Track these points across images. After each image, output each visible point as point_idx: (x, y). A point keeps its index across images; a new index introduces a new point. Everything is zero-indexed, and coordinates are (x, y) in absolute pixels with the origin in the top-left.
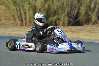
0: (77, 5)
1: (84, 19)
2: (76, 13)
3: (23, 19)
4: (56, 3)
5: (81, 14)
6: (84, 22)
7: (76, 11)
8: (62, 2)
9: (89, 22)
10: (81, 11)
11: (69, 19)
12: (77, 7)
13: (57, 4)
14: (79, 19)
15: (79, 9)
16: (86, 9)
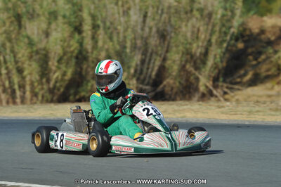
0: (159, 48)
1: (178, 84)
2: (156, 68)
3: (16, 87)
4: (104, 43)
5: (170, 71)
6: (176, 93)
7: (158, 63)
8: (121, 40)
9: (190, 93)
10: (169, 63)
11: (141, 86)
12: (160, 53)
13: (106, 47)
14: (165, 86)
15: (165, 59)
16: (184, 59)
